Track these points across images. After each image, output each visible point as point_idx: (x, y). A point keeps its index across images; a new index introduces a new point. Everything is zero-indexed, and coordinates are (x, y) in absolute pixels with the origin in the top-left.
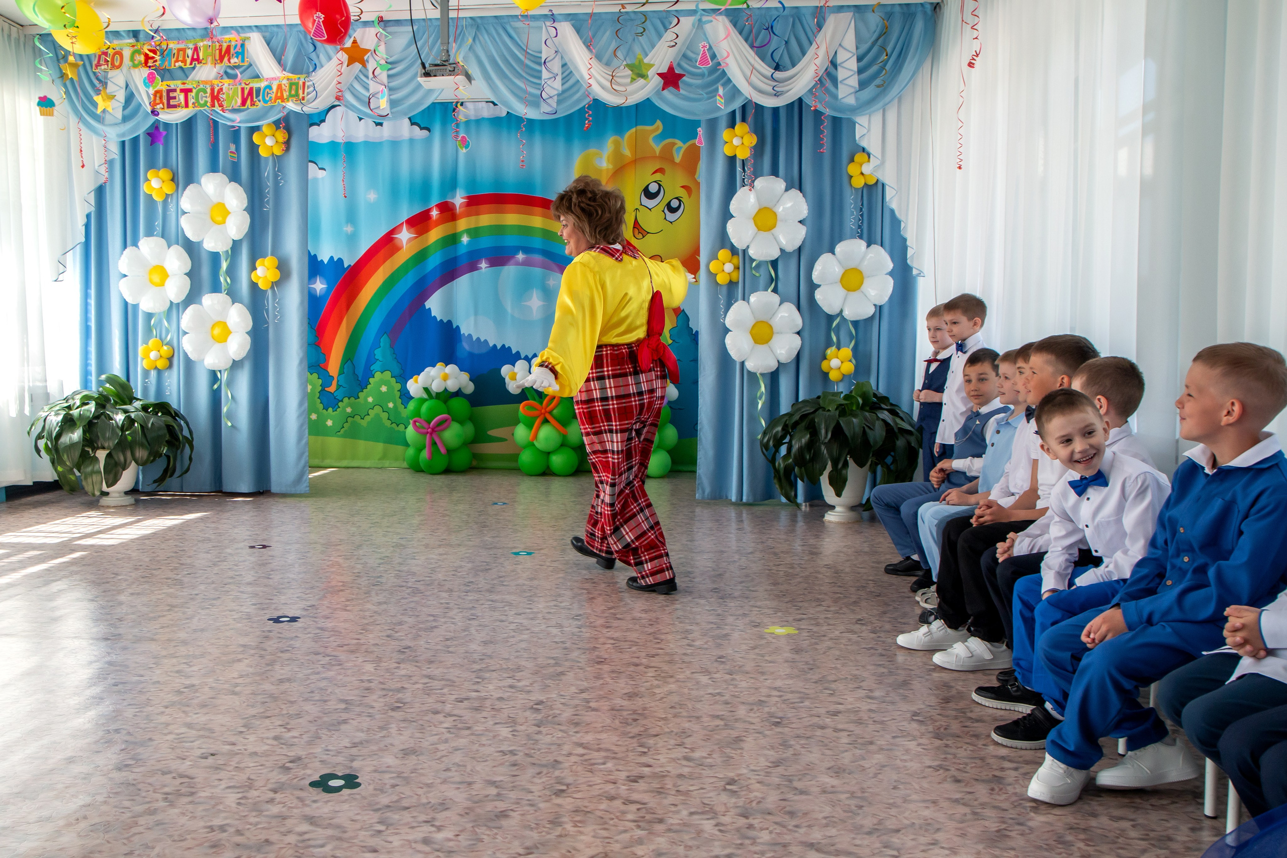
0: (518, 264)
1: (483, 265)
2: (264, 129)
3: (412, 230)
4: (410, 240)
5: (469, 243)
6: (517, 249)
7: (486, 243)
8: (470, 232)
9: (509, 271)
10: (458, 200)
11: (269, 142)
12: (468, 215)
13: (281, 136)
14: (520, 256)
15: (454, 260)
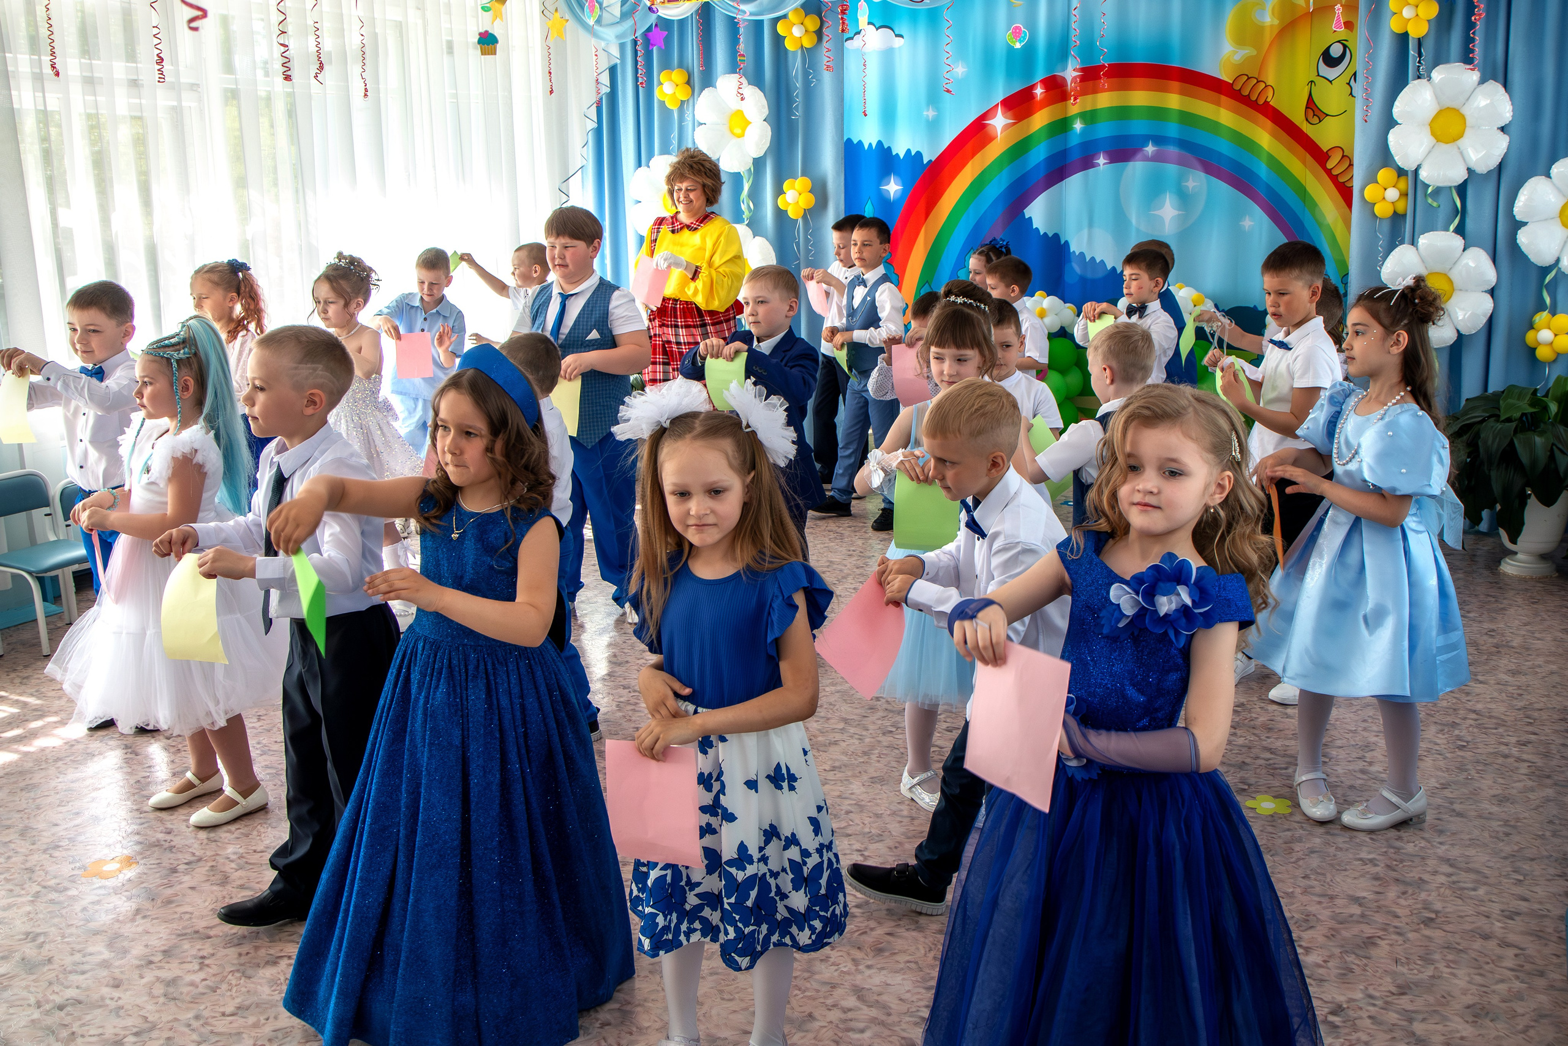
0: (1147, 159)
1: (1101, 160)
2: (791, 16)
3: (1009, 114)
4: (1006, 127)
5: (1083, 131)
6: (1146, 139)
7: (1104, 130)
8: (1084, 116)
9: (1136, 168)
10: (1070, 73)
11: (797, 32)
12: (1084, 92)
13: (812, 23)
14: (1150, 149)
15: (1063, 154)
